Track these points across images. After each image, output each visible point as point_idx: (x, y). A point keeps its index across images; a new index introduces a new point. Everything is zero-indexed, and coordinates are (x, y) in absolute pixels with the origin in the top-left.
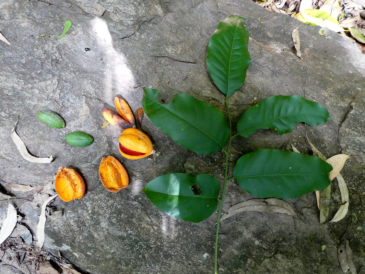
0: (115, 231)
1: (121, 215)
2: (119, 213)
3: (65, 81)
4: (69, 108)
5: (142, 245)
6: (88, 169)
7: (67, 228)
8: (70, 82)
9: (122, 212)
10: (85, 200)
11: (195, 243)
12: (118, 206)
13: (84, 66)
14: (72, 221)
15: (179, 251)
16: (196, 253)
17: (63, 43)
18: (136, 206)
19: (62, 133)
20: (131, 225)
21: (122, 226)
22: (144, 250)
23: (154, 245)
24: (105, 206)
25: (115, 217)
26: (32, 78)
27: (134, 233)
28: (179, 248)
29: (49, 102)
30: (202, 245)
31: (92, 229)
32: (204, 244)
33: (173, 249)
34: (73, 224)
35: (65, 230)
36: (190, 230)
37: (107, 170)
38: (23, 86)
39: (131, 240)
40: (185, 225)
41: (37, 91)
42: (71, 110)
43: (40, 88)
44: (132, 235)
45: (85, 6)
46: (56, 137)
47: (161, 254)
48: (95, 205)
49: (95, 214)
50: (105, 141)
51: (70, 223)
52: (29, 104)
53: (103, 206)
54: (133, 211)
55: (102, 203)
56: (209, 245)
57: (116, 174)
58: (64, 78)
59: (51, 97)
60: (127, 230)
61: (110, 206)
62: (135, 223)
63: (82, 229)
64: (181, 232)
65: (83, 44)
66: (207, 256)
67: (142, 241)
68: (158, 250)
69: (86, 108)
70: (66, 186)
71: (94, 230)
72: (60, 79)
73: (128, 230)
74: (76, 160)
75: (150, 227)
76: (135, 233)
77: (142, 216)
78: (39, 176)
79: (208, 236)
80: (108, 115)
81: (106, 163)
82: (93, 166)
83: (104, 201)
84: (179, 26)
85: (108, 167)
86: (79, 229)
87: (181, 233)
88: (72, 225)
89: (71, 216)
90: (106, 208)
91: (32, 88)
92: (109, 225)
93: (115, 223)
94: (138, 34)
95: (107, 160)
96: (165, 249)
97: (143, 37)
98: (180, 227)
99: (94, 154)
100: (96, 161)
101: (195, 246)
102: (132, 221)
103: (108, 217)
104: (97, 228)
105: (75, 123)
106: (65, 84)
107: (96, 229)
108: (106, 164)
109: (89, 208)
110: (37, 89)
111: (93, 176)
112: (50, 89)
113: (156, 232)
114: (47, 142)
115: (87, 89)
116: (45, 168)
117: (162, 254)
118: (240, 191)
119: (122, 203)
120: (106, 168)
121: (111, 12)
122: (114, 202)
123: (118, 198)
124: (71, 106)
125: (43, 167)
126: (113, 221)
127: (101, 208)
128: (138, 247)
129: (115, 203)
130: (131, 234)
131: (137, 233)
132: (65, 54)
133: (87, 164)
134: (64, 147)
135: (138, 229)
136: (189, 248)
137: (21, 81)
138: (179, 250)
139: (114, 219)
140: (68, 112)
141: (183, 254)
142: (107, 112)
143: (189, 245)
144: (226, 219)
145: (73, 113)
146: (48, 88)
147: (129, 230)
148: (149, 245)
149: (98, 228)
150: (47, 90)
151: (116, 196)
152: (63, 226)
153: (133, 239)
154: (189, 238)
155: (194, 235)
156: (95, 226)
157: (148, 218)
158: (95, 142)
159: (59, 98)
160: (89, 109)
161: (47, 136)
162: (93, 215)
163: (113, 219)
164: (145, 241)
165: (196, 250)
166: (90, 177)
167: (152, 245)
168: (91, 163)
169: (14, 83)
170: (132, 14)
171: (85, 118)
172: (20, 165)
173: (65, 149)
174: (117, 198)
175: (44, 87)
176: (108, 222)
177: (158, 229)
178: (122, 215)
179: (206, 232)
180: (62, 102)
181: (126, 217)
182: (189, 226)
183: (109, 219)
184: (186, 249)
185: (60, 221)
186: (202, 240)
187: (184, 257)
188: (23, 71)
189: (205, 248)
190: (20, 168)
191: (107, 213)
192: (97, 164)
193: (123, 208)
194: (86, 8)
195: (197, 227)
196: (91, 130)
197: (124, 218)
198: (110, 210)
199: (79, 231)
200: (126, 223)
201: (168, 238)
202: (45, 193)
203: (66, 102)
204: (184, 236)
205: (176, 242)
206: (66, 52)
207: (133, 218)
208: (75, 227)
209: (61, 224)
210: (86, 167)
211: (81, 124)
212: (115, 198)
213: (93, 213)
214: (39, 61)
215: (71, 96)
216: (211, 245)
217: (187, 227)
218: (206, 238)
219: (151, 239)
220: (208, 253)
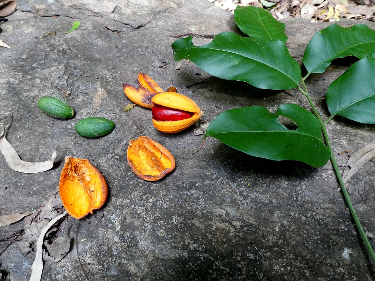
0: (167, 251)
1: (171, 220)
2: (167, 216)
3: (74, 68)
4: (80, 95)
5: (221, 267)
6: (111, 163)
7: (80, 272)
8: (80, 69)
9: (173, 214)
10: (108, 213)
11: (316, 235)
12: (165, 205)
13: (97, 56)
14: (89, 255)
15: (292, 261)
16: (326, 254)
17: (71, 37)
18: (194, 196)
19: (71, 125)
20: (193, 231)
21: (176, 238)
22: (226, 277)
23: (243, 261)
24: (143, 212)
25: (162, 225)
26: (33, 69)
27: (200, 247)
28: (291, 256)
29: (53, 90)
30: (331, 236)
31: (124, 258)
32: (335, 232)
33: (280, 260)
34: (90, 262)
35: (76, 278)
36: (299, 214)
37: (139, 156)
38: (21, 79)
39: (199, 262)
40: (287, 206)
41: (38, 81)
42: (82, 97)
43: (42, 76)
44: (198, 251)
45: (94, 7)
46: (62, 131)
47: (261, 277)
48: (126, 213)
49: (128, 228)
50: (130, 124)
51: (86, 260)
52: (27, 96)
53: (139, 212)
54: (192, 206)
55: (137, 207)
56: (345, 231)
57: (153, 159)
58: (73, 65)
59: (57, 84)
60: (187, 243)
61: (151, 209)
62: (200, 226)
63: (106, 266)
64: (283, 222)
65: (95, 37)
66: (351, 255)
67: (218, 260)
68: (254, 269)
69: (101, 91)
70: (77, 195)
71: (128, 260)
72: (68, 67)
73: (189, 244)
74: (91, 156)
75: (227, 226)
76: (203, 246)
77: (208, 209)
78: (34, 196)
79: (334, 214)
80: (131, 91)
81: (136, 147)
82: (117, 157)
83: (140, 204)
84: (196, 15)
85: (140, 152)
86: (101, 266)
87: (285, 222)
88: (89, 264)
89: (87, 247)
90: (146, 214)
91: (32, 79)
92: (154, 242)
93: (165, 236)
94: (154, 22)
95: (136, 143)
96: (265, 266)
97: (160, 23)
98: (280, 213)
99: (117, 142)
100: (122, 149)
101: (319, 242)
102: (193, 224)
103: (150, 229)
104: (133, 254)
105: (88, 110)
106: (75, 71)
107: (132, 256)
108: (137, 149)
109: (116, 224)
110: (39, 78)
111: (119, 171)
112: (55, 76)
113: (239, 233)
114: (49, 140)
115: (101, 74)
116: (45, 179)
117: (264, 277)
118: (351, 133)
119: (171, 198)
120: (137, 154)
121: (122, 7)
122: (157, 201)
123: (163, 192)
124: (82, 93)
125: (42, 178)
126: (159, 233)
127: (137, 216)
128: (214, 272)
129: (159, 202)
130: (196, 250)
131: (206, 245)
132: (74, 46)
133: (108, 155)
134: (73, 140)
135: (207, 236)
136: (310, 247)
137: (19, 74)
138: (292, 258)
139: (161, 231)
140: (78, 100)
141: (302, 265)
142: (130, 87)
143: (308, 243)
144: (352, 178)
145: (85, 100)
146: (53, 74)
147: (191, 243)
148: (234, 265)
149: (135, 252)
150: (51, 77)
151: (159, 190)
152: (71, 270)
153: (202, 258)
154: (303, 229)
155: (309, 221)
156: (128, 250)
157: (219, 210)
158: (117, 128)
159: (67, 84)
160: (105, 92)
161: (49, 132)
162: (124, 231)
163: (158, 231)
164: (224, 258)
165: (325, 248)
166: (114, 174)
167: (239, 262)
168: (114, 153)
169: (10, 77)
170: (145, 4)
171: (101, 101)
172: (7, 186)
173: (75, 143)
174: (161, 192)
175: (47, 74)
176: (151, 237)
177: (243, 224)
178: (174, 219)
179: (328, 208)
180: (71, 89)
181: (180, 220)
182: (294, 206)
183: (153, 231)
184: (305, 253)
185: (66, 262)
186: (326, 225)
187: (306, 271)
188: (23, 64)
189: (339, 239)
190: (8, 190)
191: (147, 223)
192: (123, 154)
193: (173, 205)
194: (95, 8)
195: (309, 203)
196: (110, 115)
197: (179, 223)
198: (151, 216)
199: (101, 270)
200: (184, 230)
201: (265, 240)
202: (43, 218)
203: (75, 89)
204: (293, 227)
205: (282, 244)
206: (75, 45)
207: (193, 218)
208: (94, 264)
209: (69, 268)
210: (107, 161)
211: (97, 109)
212: (157, 194)
213: (124, 228)
214: (43, 54)
215: (82, 83)
216: (347, 229)
217: (290, 209)
218: (333, 219)
219: (235, 251)
220: (349, 248)
